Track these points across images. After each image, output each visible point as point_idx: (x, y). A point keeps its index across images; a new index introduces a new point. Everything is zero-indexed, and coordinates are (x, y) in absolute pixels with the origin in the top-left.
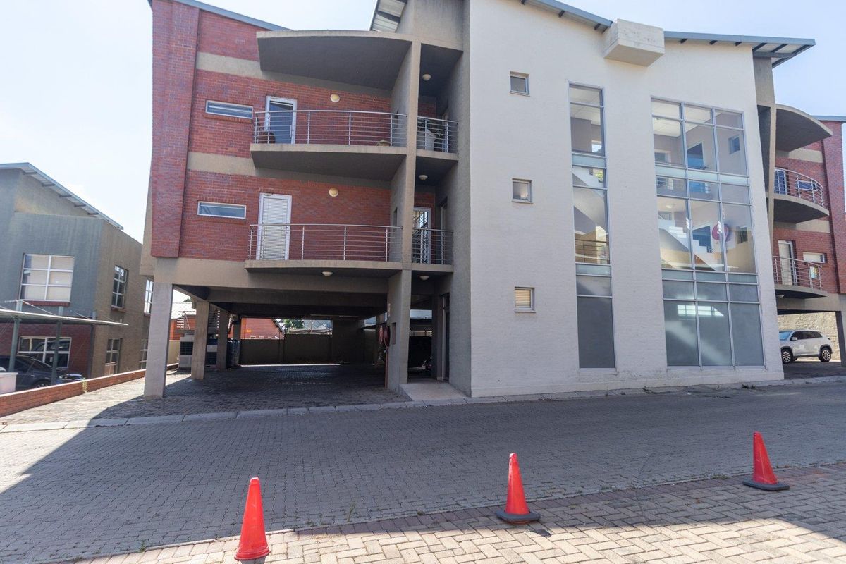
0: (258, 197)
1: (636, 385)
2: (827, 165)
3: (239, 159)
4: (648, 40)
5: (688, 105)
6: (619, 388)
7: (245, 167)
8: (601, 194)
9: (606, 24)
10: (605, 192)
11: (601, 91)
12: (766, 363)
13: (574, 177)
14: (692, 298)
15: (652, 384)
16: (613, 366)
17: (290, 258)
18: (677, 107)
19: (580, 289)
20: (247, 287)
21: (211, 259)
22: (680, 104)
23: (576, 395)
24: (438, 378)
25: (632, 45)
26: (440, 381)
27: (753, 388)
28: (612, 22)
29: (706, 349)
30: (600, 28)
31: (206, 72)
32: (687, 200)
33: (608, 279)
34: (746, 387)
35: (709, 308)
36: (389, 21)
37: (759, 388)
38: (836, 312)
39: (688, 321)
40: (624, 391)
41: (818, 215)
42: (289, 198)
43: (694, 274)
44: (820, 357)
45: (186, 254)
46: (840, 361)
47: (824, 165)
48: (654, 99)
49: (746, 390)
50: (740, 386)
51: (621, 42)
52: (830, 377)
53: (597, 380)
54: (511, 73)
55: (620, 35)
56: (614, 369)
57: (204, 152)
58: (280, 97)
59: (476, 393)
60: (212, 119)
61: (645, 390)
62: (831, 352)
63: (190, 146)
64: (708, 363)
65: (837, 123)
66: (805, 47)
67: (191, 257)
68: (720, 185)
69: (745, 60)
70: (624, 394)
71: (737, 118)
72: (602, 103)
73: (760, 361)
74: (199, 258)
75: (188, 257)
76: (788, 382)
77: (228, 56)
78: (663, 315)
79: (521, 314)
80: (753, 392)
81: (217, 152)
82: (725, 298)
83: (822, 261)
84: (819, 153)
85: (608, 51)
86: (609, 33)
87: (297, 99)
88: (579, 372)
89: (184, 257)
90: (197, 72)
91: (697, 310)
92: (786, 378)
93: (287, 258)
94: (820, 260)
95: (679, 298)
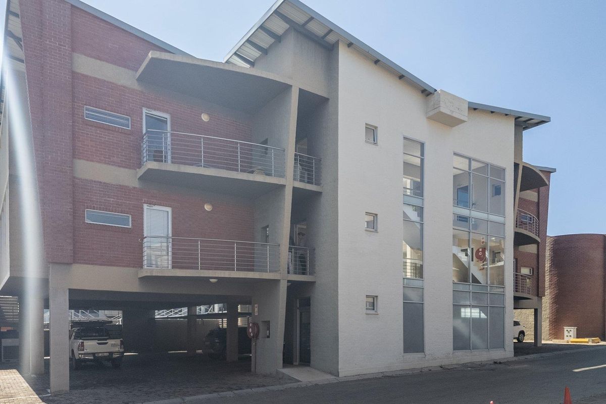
0: (142, 208)
1: (435, 364)
2: (540, 204)
3: (122, 169)
4: (458, 109)
5: (474, 160)
6: (426, 366)
7: (127, 178)
8: (418, 226)
9: (432, 91)
10: (422, 225)
11: (422, 145)
12: (506, 347)
13: (404, 213)
14: (468, 303)
15: (446, 362)
16: (423, 351)
17: (173, 267)
18: (467, 161)
19: (405, 297)
20: (137, 291)
21: (104, 265)
22: (470, 159)
23: (401, 373)
24: (294, 363)
25: (448, 113)
26: (296, 366)
27: (500, 363)
28: (436, 90)
29: (475, 339)
30: (426, 92)
31: (83, 75)
32: (470, 232)
33: (421, 290)
34: (495, 363)
35: (477, 310)
36: (256, 50)
37: (503, 362)
38: (535, 309)
39: (466, 320)
40: (431, 368)
41: (534, 241)
42: (169, 210)
43: (471, 286)
44: (518, 339)
45: (79, 260)
46: (533, 341)
47: (538, 203)
48: (455, 154)
49: (497, 365)
50: (492, 363)
51: (443, 110)
52: (536, 355)
53: (414, 361)
54: (366, 124)
55: (442, 104)
56: (423, 353)
57: (87, 160)
58: (155, 110)
59: (342, 374)
60: (92, 126)
61: (442, 367)
62: (524, 336)
63: (75, 154)
64: (475, 348)
65: (548, 172)
66: (543, 122)
67: (83, 263)
68: (489, 222)
69: (509, 127)
70: (431, 370)
71: (501, 171)
72: (422, 154)
73: (502, 346)
74: (92, 264)
75: (81, 263)
76: (516, 359)
77: (103, 61)
78: (452, 315)
79: (370, 316)
80: (500, 365)
81: (100, 162)
82: (486, 303)
83: (530, 273)
84: (536, 194)
85: (431, 114)
86: (433, 99)
87: (171, 114)
88: (403, 356)
89: (77, 263)
90: (74, 75)
91: (471, 312)
92: (515, 356)
93: (170, 267)
94: (529, 272)
95: (462, 303)
